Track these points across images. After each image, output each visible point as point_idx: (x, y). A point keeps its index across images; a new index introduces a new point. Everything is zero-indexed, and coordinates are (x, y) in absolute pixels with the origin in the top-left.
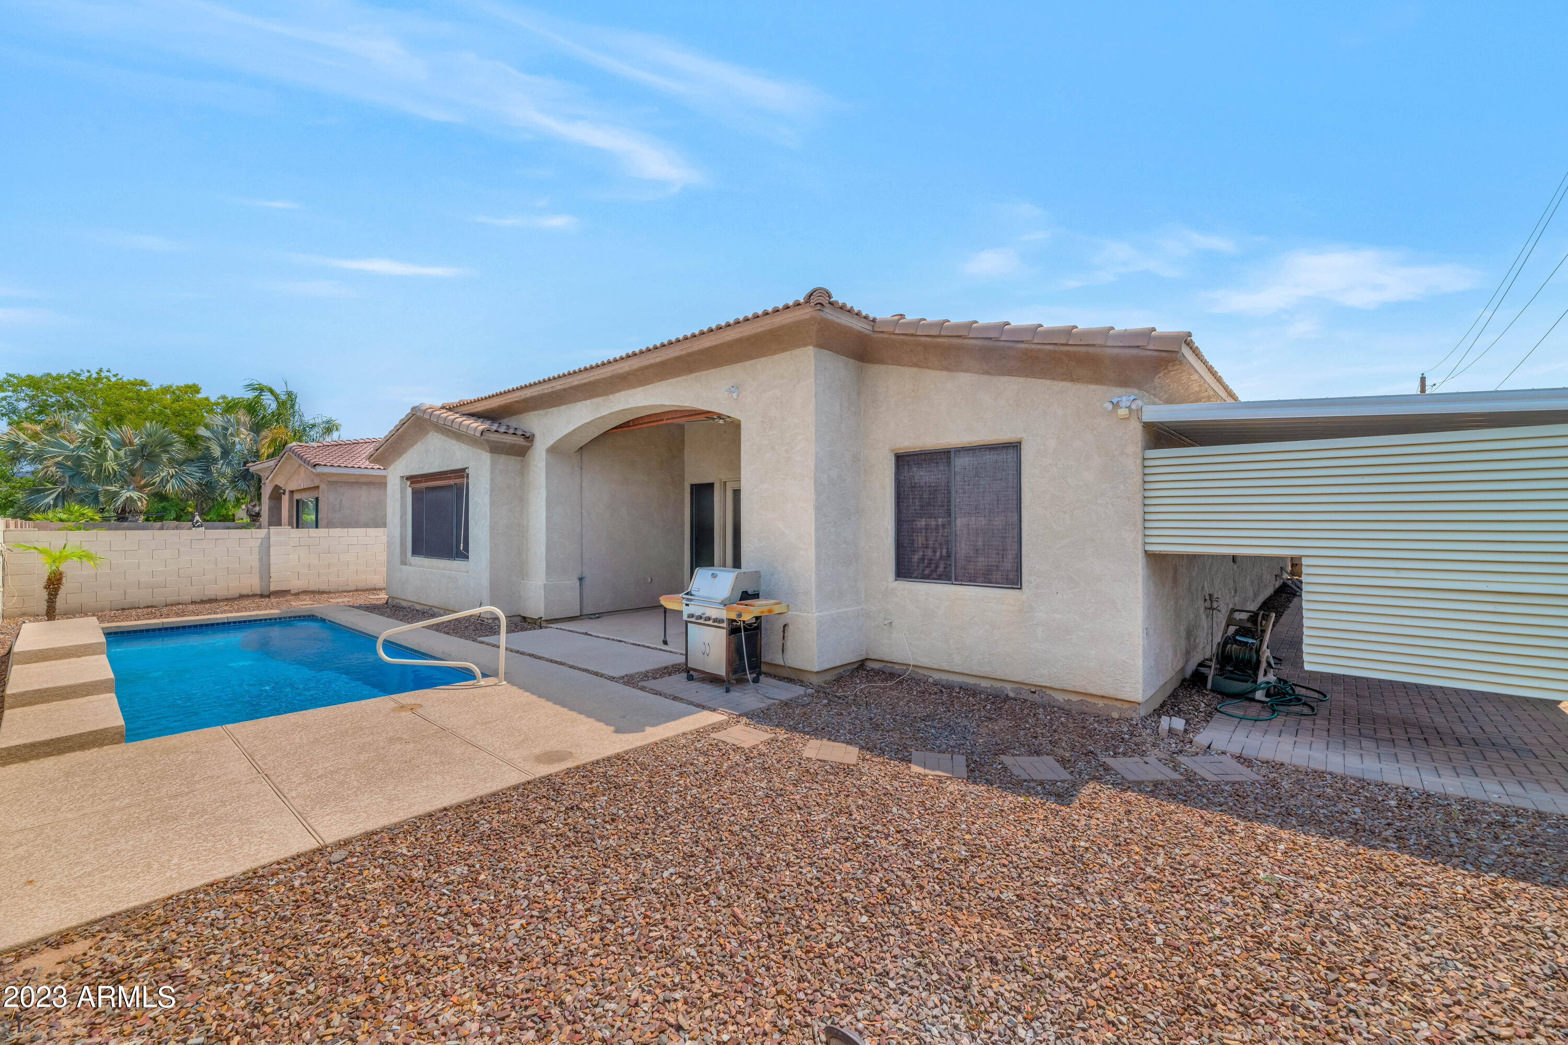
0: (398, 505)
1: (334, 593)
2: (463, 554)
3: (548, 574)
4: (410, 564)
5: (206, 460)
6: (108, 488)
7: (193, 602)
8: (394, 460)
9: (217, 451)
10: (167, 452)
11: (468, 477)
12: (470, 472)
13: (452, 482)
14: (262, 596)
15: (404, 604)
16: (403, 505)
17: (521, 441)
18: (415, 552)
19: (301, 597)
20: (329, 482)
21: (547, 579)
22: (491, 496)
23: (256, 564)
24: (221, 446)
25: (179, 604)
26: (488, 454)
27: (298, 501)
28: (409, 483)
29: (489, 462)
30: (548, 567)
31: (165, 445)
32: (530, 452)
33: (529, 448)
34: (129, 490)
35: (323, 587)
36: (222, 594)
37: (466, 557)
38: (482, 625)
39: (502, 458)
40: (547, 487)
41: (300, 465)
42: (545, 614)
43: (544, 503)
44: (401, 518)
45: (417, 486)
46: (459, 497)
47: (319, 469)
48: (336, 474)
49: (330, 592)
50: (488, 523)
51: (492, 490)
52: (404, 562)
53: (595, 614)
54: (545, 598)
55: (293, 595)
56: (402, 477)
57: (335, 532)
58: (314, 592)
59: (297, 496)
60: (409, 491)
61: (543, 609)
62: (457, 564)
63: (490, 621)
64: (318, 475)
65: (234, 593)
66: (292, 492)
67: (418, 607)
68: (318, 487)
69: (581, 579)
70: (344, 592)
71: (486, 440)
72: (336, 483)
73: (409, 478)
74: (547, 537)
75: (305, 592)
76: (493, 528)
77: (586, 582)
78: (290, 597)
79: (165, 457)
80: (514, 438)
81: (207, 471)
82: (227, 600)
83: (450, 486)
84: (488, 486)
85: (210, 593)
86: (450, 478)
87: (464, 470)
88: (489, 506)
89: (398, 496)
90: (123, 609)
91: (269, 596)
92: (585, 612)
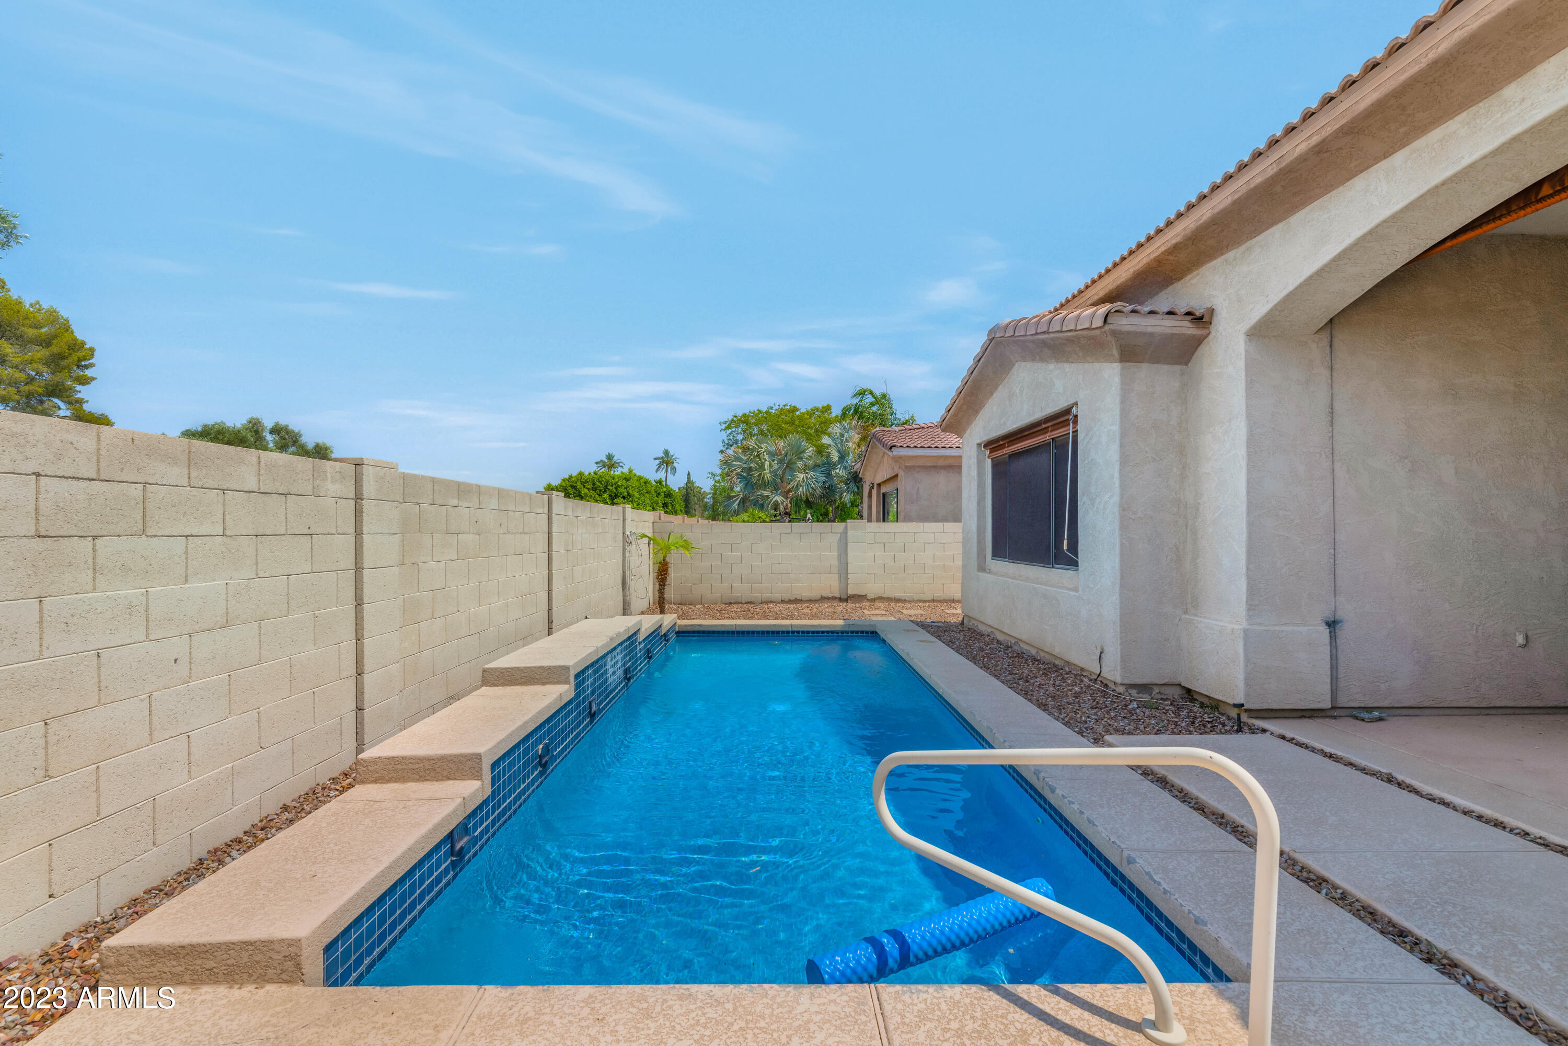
0: (974, 485)
1: (910, 602)
2: (1070, 560)
3: (1252, 607)
4: (990, 572)
5: (830, 465)
6: (764, 492)
7: (783, 601)
8: (969, 423)
9: (835, 456)
10: (801, 459)
11: (1075, 422)
12: (1081, 411)
13: (1047, 437)
14: (841, 600)
15: (982, 628)
16: (981, 485)
17: (1185, 327)
18: (998, 552)
19: (878, 604)
20: (906, 467)
21: (1250, 617)
22: (1122, 445)
23: (835, 562)
24: (839, 451)
25: (771, 602)
26: (1117, 366)
27: (884, 495)
28: (988, 452)
29: (1117, 379)
30: (1252, 590)
31: (799, 453)
32: (1204, 349)
33: (1198, 342)
34: (776, 495)
35: (899, 594)
36: (806, 594)
37: (1073, 563)
38: (1105, 695)
39: (1144, 371)
40: (1249, 416)
41: (884, 453)
42: (1247, 695)
43: (1242, 451)
44: (979, 504)
45: (999, 453)
46: (1060, 461)
47: (896, 452)
48: (913, 457)
49: (904, 601)
50: (1116, 498)
51: (1123, 434)
52: (982, 568)
53: (1369, 709)
54: (1247, 660)
55: (870, 601)
56: (979, 445)
57: (911, 527)
58: (889, 599)
59: (884, 489)
60: (989, 463)
61: (1241, 685)
62: (1058, 575)
63: (1121, 689)
64: (897, 459)
65: (816, 594)
66: (879, 485)
67: (1000, 637)
68: (896, 476)
69: (1332, 624)
70: (920, 601)
71: (1114, 333)
72: (913, 467)
73: (988, 444)
74: (1250, 525)
75: (881, 599)
76: (1125, 508)
77: (1344, 633)
78: (866, 604)
79: (799, 464)
80: (1170, 322)
81: (828, 475)
82: (810, 601)
83: (1045, 446)
84: (1116, 428)
85: (796, 593)
86: (1045, 431)
87: (1068, 411)
88: (1117, 467)
89: (974, 473)
90: (731, 603)
91: (846, 600)
92: (1343, 701)
